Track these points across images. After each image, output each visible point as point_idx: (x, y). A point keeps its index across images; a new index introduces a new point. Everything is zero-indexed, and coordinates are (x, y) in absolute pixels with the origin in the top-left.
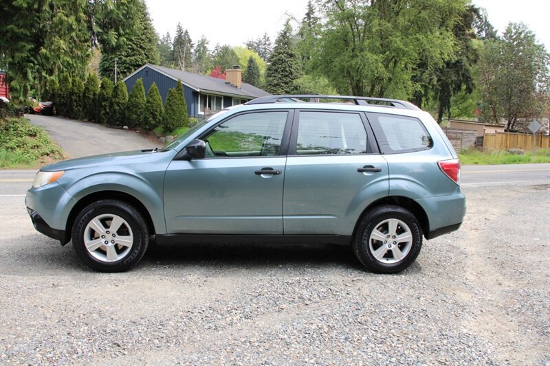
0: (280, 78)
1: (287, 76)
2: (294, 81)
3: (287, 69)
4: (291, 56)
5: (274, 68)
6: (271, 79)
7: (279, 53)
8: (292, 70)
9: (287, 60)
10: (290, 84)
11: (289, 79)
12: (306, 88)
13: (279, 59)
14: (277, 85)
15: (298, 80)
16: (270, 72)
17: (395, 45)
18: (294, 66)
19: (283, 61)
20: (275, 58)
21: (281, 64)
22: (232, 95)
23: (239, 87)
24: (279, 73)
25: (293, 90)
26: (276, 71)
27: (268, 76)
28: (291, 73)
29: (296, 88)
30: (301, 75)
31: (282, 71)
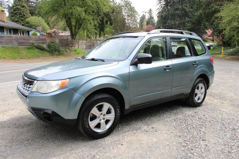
0: (18, 18)
1: (22, 17)
2: (26, 20)
3: (22, 13)
4: (23, 7)
5: (15, 12)
6: (14, 18)
7: (17, 5)
8: (25, 14)
9: (21, 9)
10: (24, 21)
11: (23, 19)
12: (33, 23)
13: (17, 8)
14: (17, 21)
15: (28, 19)
16: (13, 15)
17: (89, 4)
18: (25, 12)
19: (19, 9)
20: (15, 7)
21: (18, 11)
22: (4, 26)
23: (5, 22)
24: (17, 15)
25: (26, 24)
26: (16, 14)
27: (12, 17)
28: (24, 15)
29: (28, 23)
30: (29, 16)
31: (19, 14)
